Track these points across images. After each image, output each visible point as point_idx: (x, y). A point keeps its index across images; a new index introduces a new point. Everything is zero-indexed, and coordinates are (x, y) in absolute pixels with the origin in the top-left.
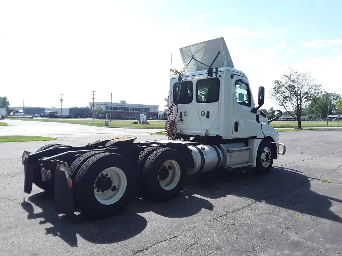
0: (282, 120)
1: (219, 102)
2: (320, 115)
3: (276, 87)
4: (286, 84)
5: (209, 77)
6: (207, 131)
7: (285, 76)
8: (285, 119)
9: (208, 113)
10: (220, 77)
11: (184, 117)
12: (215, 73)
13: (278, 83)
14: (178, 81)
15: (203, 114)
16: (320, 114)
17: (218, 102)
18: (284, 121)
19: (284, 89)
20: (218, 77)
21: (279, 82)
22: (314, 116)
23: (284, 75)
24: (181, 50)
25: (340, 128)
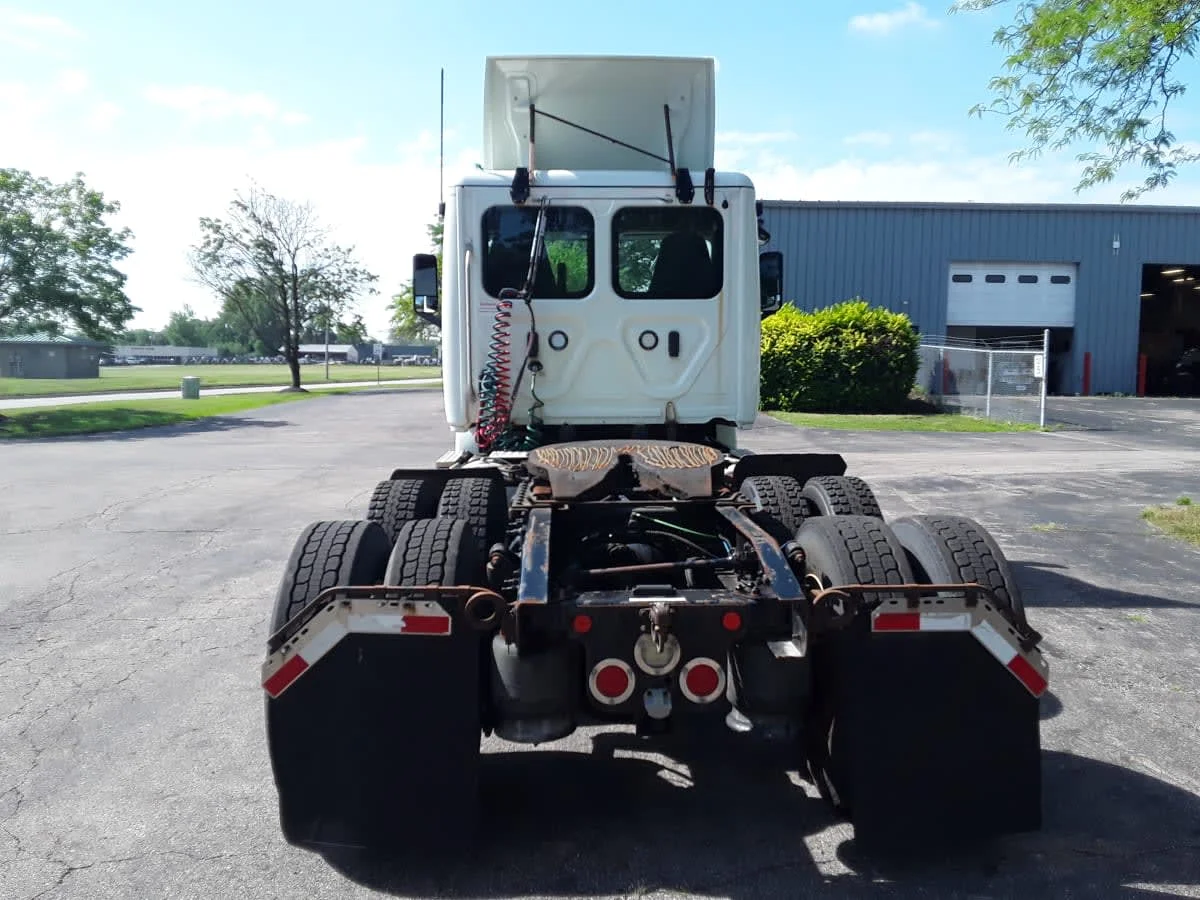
0: (129, 361)
1: (721, 299)
2: (256, 345)
3: (208, 243)
4: (244, 234)
5: (677, 203)
6: (670, 404)
7: (239, 204)
8: (142, 360)
9: (674, 338)
10: (725, 205)
11: (546, 354)
12: (703, 189)
13: (217, 229)
14: (505, 199)
15: (649, 340)
16: (254, 342)
17: (716, 297)
18: (136, 364)
19: (234, 252)
20: (718, 205)
21: (222, 224)
22: (235, 347)
23: (236, 202)
24: (492, 64)
25: (381, 386)
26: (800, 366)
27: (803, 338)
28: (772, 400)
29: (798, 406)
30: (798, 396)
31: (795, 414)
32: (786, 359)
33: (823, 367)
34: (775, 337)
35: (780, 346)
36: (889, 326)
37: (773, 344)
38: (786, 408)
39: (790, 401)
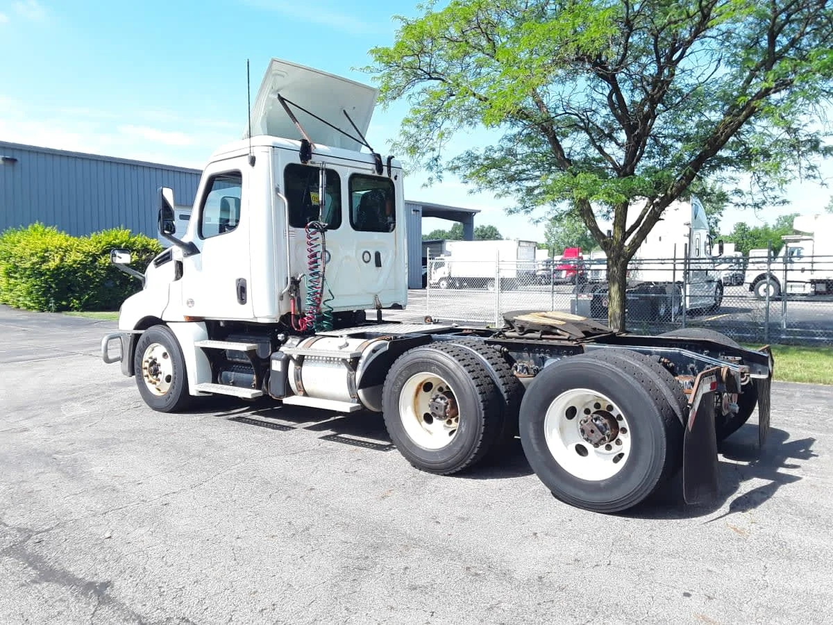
5: (376, 174)
6: (376, 296)
9: (378, 256)
10: (395, 178)
20: (392, 178)
26: (89, 276)
27: (87, 254)
28: (64, 303)
29: (87, 307)
30: (87, 300)
31: (86, 314)
32: (75, 271)
33: (107, 276)
34: (62, 253)
35: (69, 261)
36: (150, 247)
37: (62, 260)
38: (77, 309)
39: (80, 303)
